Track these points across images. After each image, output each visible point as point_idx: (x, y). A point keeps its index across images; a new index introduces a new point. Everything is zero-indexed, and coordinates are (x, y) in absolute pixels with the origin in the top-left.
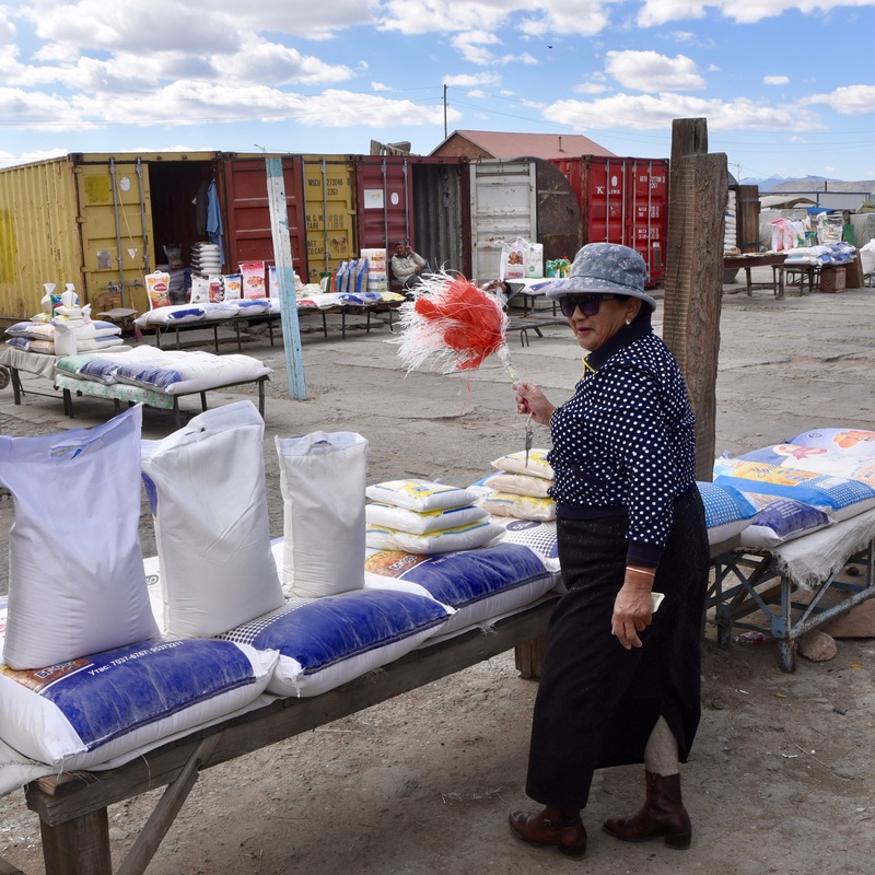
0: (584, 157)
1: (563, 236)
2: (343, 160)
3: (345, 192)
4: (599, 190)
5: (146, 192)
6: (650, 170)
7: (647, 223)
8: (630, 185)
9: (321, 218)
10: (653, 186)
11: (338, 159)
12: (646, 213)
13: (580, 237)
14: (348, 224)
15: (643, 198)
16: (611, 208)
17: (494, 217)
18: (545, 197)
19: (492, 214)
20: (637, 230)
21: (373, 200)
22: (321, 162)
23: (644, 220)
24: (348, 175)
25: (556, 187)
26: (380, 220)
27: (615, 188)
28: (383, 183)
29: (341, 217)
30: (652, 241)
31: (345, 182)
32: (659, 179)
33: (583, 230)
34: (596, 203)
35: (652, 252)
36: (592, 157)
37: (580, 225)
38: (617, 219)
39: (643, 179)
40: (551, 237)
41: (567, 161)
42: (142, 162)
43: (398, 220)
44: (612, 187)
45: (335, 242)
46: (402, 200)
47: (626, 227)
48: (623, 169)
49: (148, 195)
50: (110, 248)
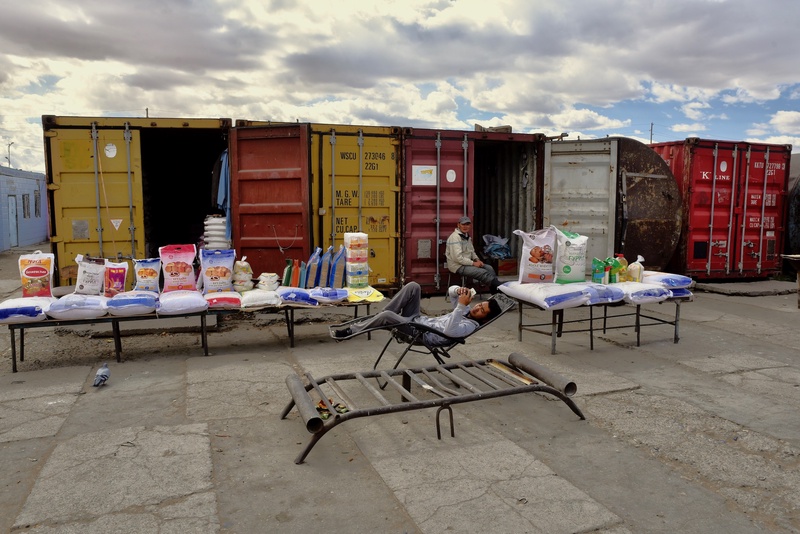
0: (688, 140)
1: (657, 223)
2: (387, 132)
3: (389, 167)
4: (705, 175)
5: (136, 160)
6: (767, 156)
7: (760, 212)
8: (742, 172)
9: (355, 194)
10: (769, 172)
11: (381, 132)
12: (760, 201)
13: (678, 223)
14: (390, 201)
15: (757, 185)
16: (718, 194)
17: (569, 199)
18: (637, 180)
19: (567, 196)
20: (748, 218)
21: (423, 175)
22: (357, 134)
23: (758, 208)
24: (393, 150)
25: (652, 170)
26: (432, 198)
27: (724, 174)
28: (436, 159)
29: (382, 193)
30: (765, 230)
31: (388, 156)
32: (778, 166)
33: (682, 217)
34: (699, 189)
35: (764, 241)
36: (697, 140)
37: (679, 211)
38: (725, 207)
39: (757, 165)
40: (641, 224)
41: (670, 145)
42: (131, 128)
43: (454, 199)
44: (719, 172)
45: (372, 220)
46: (460, 177)
47: (736, 216)
48: (735, 154)
49: (139, 163)
50: (90, 219)
